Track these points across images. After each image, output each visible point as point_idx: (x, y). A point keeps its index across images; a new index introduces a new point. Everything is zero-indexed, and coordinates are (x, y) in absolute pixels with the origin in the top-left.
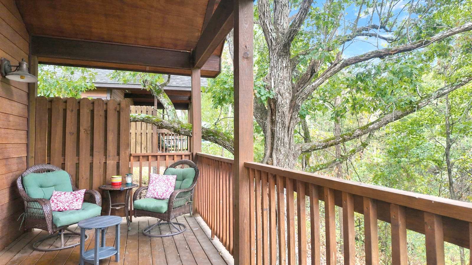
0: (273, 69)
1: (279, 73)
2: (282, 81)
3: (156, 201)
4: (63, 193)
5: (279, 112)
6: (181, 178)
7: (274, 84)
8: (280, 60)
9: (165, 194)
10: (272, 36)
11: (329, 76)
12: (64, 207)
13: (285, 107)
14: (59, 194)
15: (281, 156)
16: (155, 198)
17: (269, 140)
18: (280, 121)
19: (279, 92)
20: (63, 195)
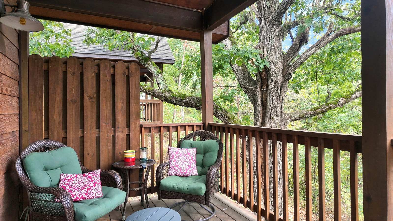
0: (265, 38)
1: (272, 42)
2: (274, 50)
3: (180, 179)
4: (73, 176)
5: (272, 81)
6: (202, 151)
7: (267, 53)
8: (273, 29)
9: (188, 171)
10: (265, 4)
11: (323, 46)
12: (81, 196)
13: (279, 76)
14: (70, 177)
15: (274, 124)
16: (179, 176)
17: (260, 109)
18: (273, 89)
19: (273, 61)
20: (75, 179)
